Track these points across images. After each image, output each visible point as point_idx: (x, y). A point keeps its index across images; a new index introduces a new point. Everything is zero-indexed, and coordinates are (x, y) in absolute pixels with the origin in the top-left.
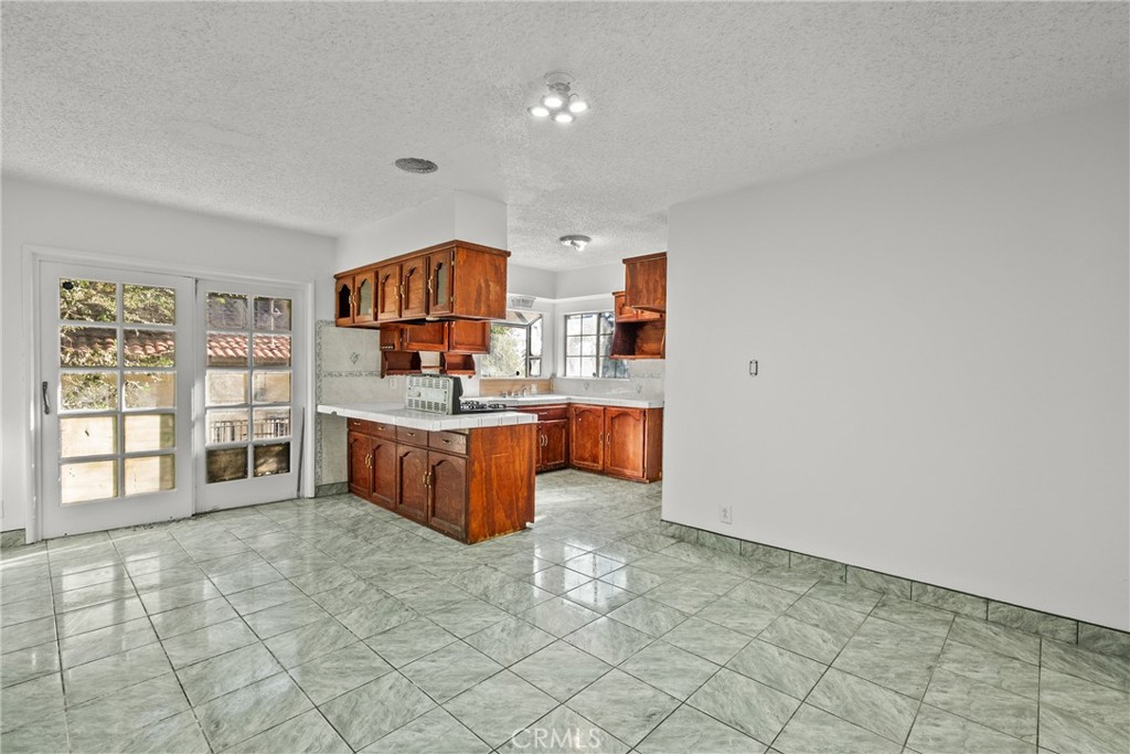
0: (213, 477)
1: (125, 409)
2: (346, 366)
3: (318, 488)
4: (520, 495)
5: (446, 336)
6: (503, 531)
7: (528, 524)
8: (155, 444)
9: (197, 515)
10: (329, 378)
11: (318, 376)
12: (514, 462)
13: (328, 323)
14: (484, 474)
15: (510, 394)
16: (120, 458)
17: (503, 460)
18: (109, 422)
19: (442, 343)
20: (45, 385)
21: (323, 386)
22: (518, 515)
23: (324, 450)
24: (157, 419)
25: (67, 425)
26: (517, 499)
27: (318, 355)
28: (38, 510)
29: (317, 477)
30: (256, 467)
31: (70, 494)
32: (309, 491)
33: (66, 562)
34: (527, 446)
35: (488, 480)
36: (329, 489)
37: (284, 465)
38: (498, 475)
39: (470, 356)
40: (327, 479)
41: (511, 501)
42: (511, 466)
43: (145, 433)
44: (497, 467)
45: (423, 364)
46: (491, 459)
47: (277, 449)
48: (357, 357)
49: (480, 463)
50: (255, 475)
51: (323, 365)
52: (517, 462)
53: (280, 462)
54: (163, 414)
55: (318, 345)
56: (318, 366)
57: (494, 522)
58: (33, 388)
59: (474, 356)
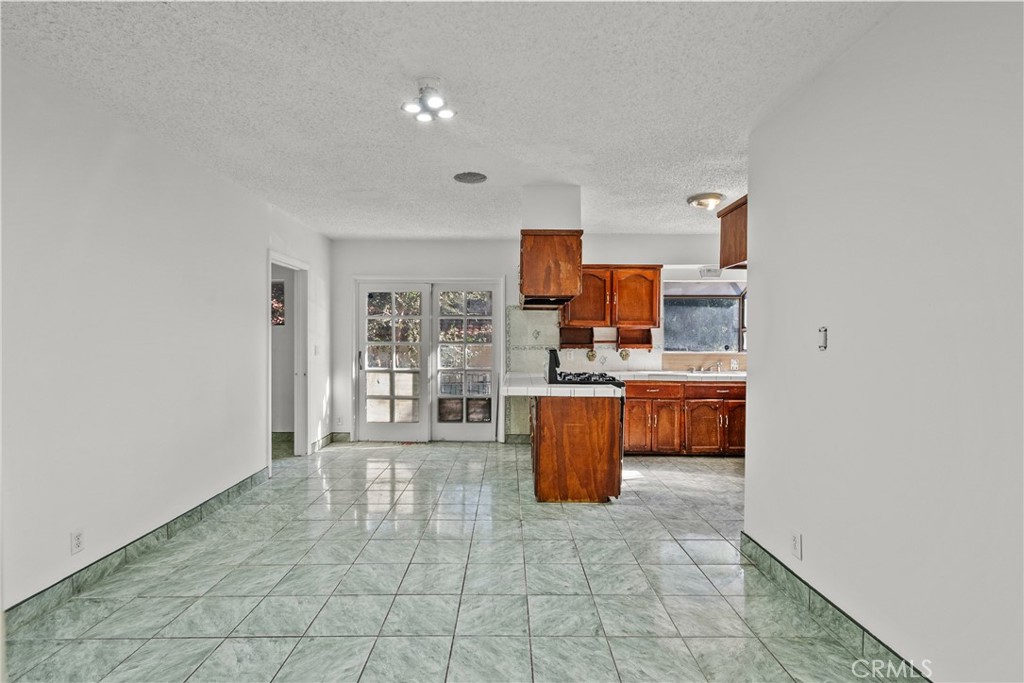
0: (442, 418)
1: (395, 369)
2: (530, 341)
3: (507, 436)
4: (599, 467)
5: (608, 312)
6: (577, 498)
7: (612, 499)
8: (409, 392)
9: (431, 442)
10: (516, 351)
11: (507, 349)
12: (591, 433)
13: (515, 307)
14: (555, 440)
15: (699, 370)
16: (392, 398)
17: (577, 430)
18: (388, 376)
19: (604, 319)
20: (360, 353)
21: (512, 357)
22: (595, 486)
23: (512, 406)
24: (411, 375)
25: (370, 376)
26: (595, 471)
27: (507, 333)
28: (356, 423)
29: (507, 428)
30: (468, 414)
31: (371, 417)
32: (501, 439)
33: (371, 454)
34: (607, 420)
35: (559, 445)
36: (516, 439)
37: (487, 415)
38: (572, 444)
39: (649, 331)
40: (515, 430)
41: (587, 472)
42: (587, 437)
43: (405, 384)
44: (569, 436)
45: (595, 339)
46: (562, 427)
47: (483, 402)
48: (538, 333)
49: (550, 430)
50: (468, 421)
51: (512, 341)
52: (595, 434)
53: (484, 413)
54: (414, 373)
55: (507, 325)
56: (507, 342)
57: (566, 486)
58: (355, 354)
59: (652, 330)
